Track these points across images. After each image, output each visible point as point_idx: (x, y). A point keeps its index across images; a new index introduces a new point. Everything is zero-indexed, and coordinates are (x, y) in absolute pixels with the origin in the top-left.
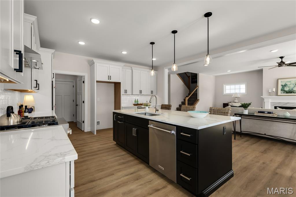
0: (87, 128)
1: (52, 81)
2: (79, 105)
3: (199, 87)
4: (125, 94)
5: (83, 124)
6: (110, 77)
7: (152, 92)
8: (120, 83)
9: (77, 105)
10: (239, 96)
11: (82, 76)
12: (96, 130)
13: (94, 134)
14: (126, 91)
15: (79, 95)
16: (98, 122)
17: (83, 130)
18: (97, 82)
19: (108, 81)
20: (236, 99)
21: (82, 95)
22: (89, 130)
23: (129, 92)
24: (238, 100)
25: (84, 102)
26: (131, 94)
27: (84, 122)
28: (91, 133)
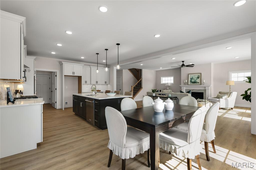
0: (58, 106)
1: (34, 76)
2: (53, 91)
3: (142, 79)
4: (85, 84)
5: (56, 103)
6: (74, 73)
7: (106, 82)
8: (81, 76)
9: (52, 91)
10: (170, 85)
11: (55, 72)
12: (64, 108)
13: (63, 110)
14: (86, 82)
15: (53, 84)
16: (66, 102)
17: (56, 108)
18: (65, 76)
19: (73, 75)
20: (168, 87)
21: (55, 84)
22: (60, 108)
23: (88, 82)
24: (169, 88)
25: (56, 89)
26: (90, 84)
27: (56, 102)
28: (61, 109)
